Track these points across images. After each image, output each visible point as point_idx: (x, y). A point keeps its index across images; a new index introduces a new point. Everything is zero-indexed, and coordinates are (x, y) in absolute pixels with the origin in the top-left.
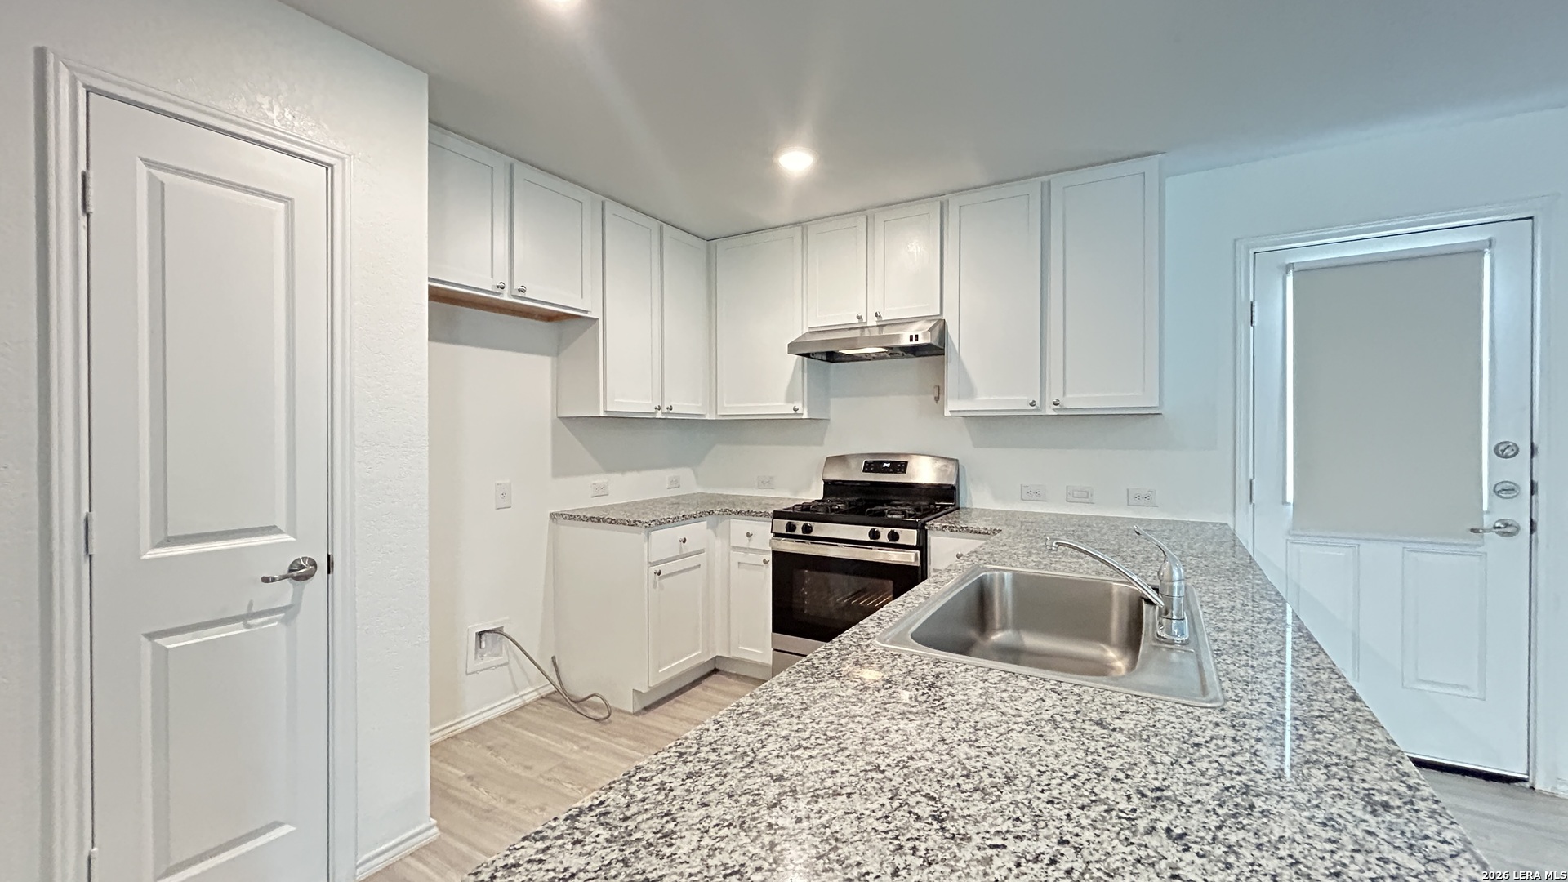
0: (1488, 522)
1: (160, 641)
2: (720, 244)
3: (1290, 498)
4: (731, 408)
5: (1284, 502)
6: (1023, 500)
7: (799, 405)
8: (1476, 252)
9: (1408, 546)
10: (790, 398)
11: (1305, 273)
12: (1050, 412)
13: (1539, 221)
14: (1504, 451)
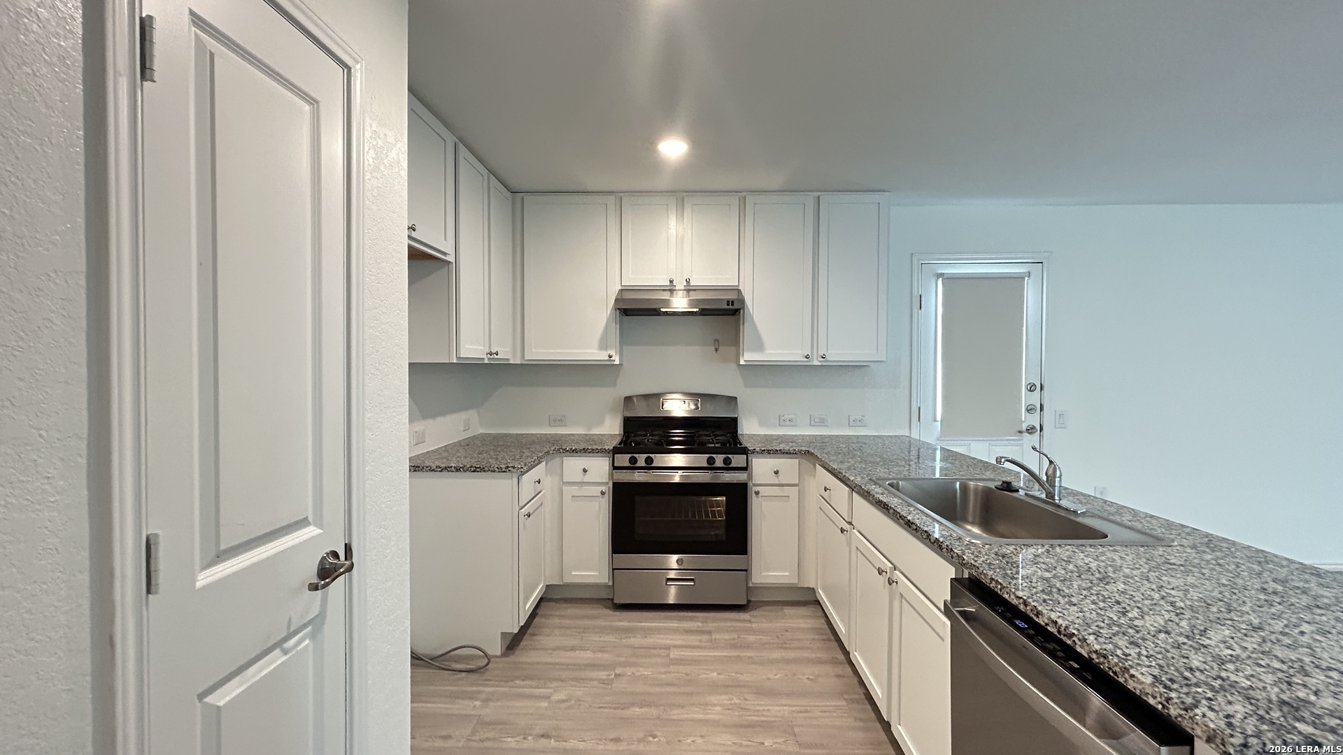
0: (1024, 427)
1: (209, 699)
2: (528, 198)
3: (939, 418)
4: (538, 352)
5: (935, 420)
6: (780, 425)
7: (612, 353)
8: (1020, 278)
9: (992, 442)
10: (603, 345)
11: (949, 280)
12: (816, 363)
13: (1045, 265)
14: (1031, 388)
